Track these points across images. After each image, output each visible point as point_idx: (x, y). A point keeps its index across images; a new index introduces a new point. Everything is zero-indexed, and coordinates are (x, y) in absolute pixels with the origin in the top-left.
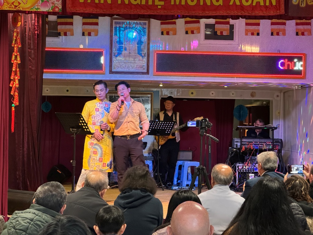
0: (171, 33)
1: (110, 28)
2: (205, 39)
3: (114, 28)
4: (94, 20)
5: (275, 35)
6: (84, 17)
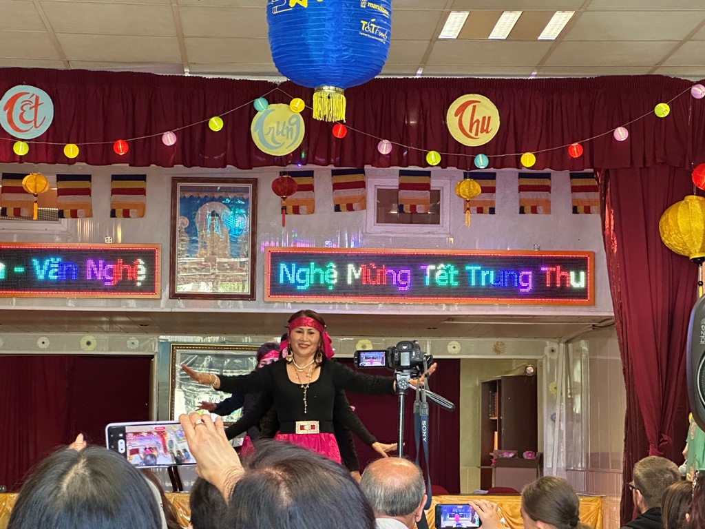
0: (303, 208)
1: (170, 201)
2: (379, 221)
3: (178, 201)
4: (136, 184)
5: (528, 213)
6: (115, 178)
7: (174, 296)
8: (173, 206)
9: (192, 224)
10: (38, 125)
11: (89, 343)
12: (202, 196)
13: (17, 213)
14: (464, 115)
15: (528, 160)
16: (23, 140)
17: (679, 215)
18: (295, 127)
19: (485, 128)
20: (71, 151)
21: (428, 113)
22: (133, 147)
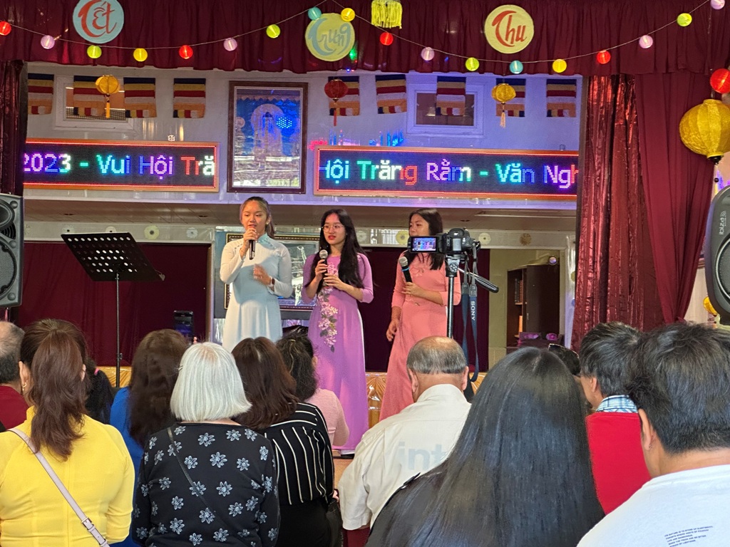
0: (349, 110)
1: (227, 103)
2: (418, 123)
4: (197, 87)
5: (555, 116)
6: (177, 81)
7: (232, 189)
8: (231, 108)
9: (248, 124)
10: (110, 30)
11: (152, 233)
12: (257, 98)
13: (88, 113)
14: (500, 26)
15: (560, 66)
16: (95, 44)
17: (698, 118)
18: (346, 35)
19: (520, 36)
20: (140, 55)
21: (468, 24)
22: (196, 51)
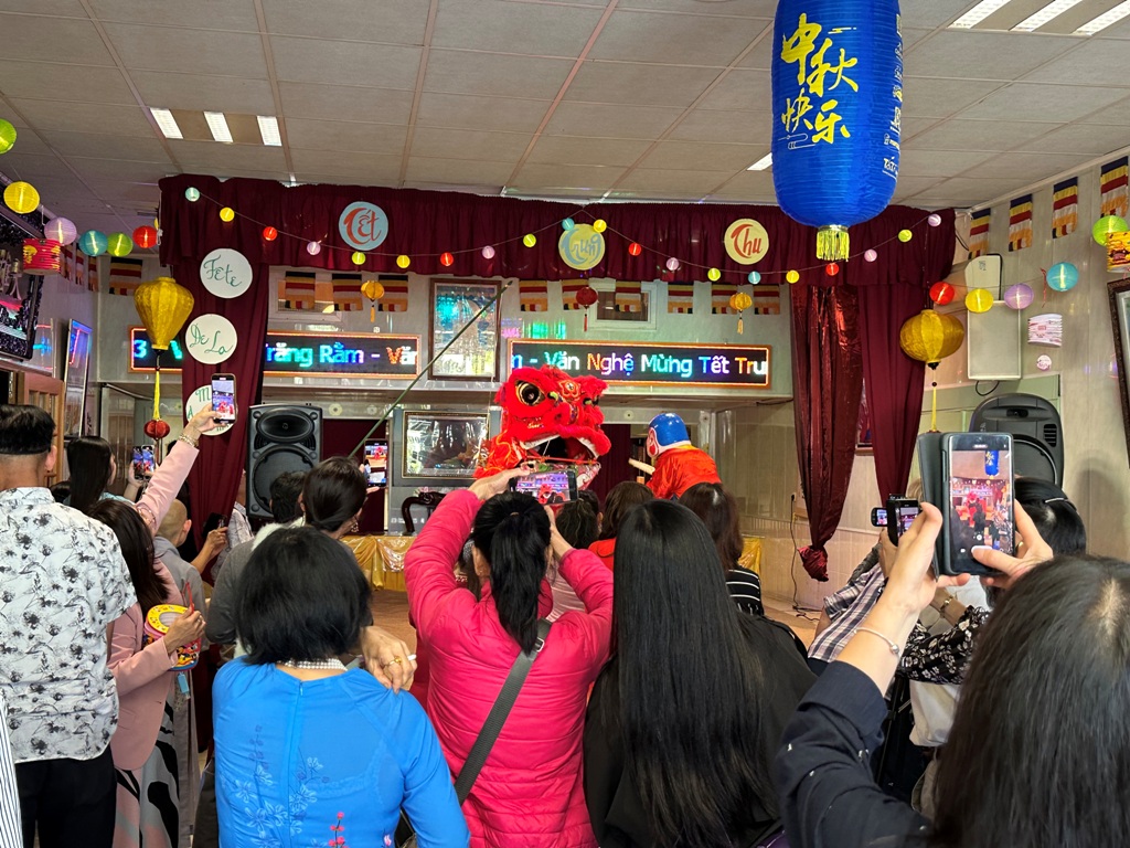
0: (538, 306)
1: (428, 298)
2: (599, 318)
3: (435, 298)
4: (400, 283)
5: (719, 313)
6: (382, 277)
8: (431, 302)
10: (374, 238)
14: (739, 238)
15: (793, 277)
16: (360, 251)
18: (596, 246)
19: (756, 249)
20: (403, 262)
21: (708, 237)
22: (456, 259)
